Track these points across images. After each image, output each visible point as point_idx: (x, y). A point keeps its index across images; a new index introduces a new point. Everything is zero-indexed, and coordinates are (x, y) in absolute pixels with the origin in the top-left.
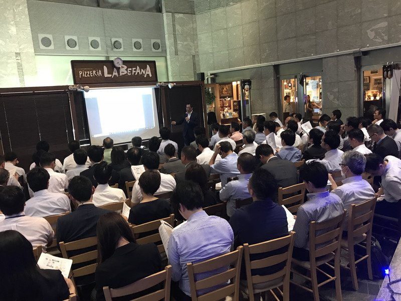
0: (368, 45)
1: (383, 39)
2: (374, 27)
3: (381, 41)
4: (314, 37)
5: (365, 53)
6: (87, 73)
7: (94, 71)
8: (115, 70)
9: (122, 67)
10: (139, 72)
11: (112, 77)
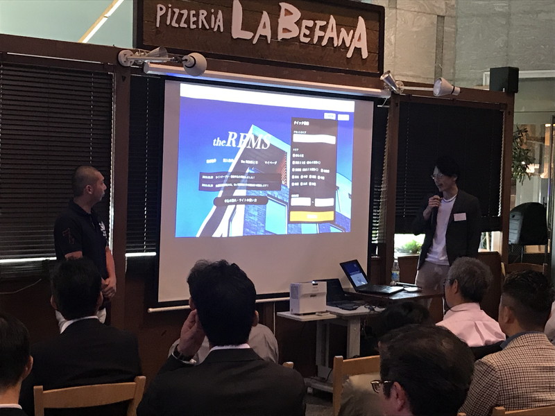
6: (181, 15)
7: (202, 11)
8: (265, 17)
9: (288, 13)
10: (333, 38)
11: (255, 42)
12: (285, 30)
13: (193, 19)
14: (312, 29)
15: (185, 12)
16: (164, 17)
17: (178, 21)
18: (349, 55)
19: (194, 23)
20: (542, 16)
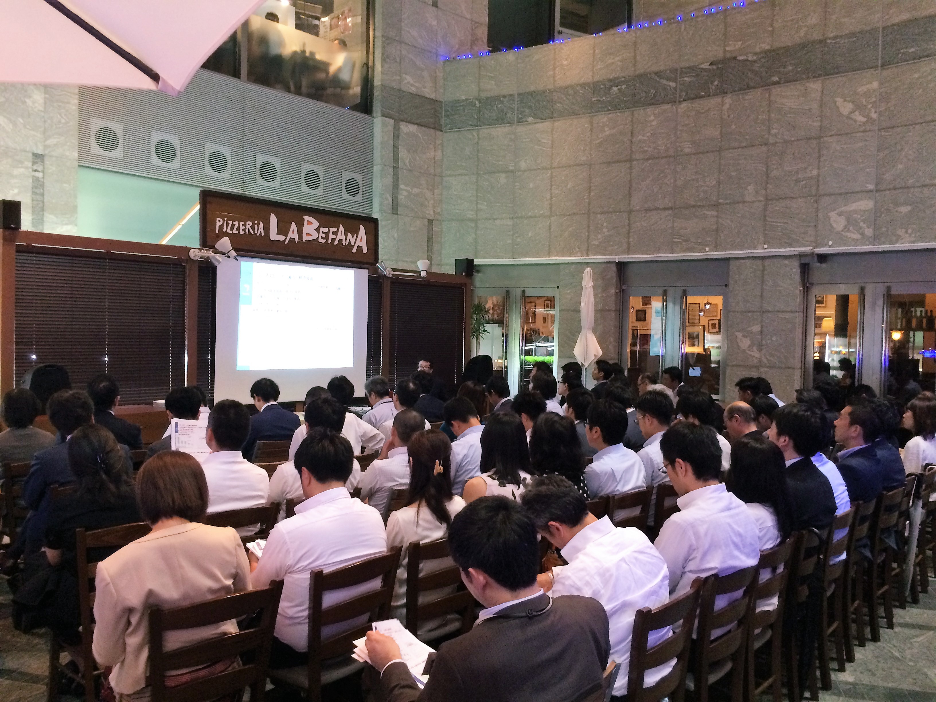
0: (830, 243)
1: (862, 234)
2: (843, 209)
3: (857, 236)
4: (714, 213)
5: (823, 258)
6: (233, 225)
7: (248, 223)
8: (294, 226)
9: (309, 223)
10: (342, 240)
11: (286, 242)
12: (308, 234)
13: (242, 228)
14: (327, 234)
15: (236, 223)
16: (221, 227)
17: (232, 229)
18: (354, 251)
19: (243, 230)
20: (498, 222)
